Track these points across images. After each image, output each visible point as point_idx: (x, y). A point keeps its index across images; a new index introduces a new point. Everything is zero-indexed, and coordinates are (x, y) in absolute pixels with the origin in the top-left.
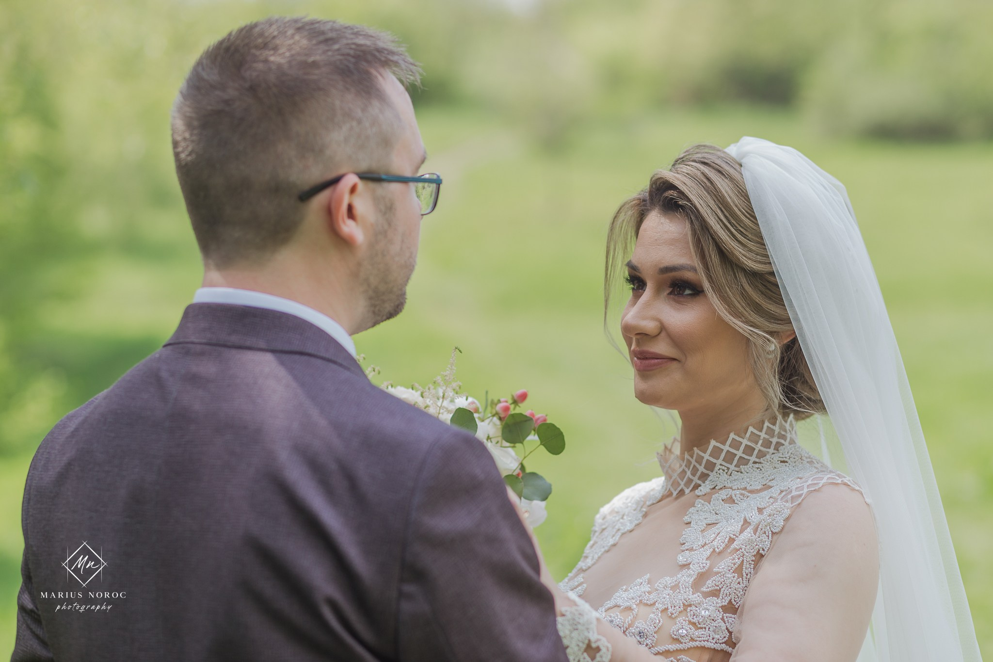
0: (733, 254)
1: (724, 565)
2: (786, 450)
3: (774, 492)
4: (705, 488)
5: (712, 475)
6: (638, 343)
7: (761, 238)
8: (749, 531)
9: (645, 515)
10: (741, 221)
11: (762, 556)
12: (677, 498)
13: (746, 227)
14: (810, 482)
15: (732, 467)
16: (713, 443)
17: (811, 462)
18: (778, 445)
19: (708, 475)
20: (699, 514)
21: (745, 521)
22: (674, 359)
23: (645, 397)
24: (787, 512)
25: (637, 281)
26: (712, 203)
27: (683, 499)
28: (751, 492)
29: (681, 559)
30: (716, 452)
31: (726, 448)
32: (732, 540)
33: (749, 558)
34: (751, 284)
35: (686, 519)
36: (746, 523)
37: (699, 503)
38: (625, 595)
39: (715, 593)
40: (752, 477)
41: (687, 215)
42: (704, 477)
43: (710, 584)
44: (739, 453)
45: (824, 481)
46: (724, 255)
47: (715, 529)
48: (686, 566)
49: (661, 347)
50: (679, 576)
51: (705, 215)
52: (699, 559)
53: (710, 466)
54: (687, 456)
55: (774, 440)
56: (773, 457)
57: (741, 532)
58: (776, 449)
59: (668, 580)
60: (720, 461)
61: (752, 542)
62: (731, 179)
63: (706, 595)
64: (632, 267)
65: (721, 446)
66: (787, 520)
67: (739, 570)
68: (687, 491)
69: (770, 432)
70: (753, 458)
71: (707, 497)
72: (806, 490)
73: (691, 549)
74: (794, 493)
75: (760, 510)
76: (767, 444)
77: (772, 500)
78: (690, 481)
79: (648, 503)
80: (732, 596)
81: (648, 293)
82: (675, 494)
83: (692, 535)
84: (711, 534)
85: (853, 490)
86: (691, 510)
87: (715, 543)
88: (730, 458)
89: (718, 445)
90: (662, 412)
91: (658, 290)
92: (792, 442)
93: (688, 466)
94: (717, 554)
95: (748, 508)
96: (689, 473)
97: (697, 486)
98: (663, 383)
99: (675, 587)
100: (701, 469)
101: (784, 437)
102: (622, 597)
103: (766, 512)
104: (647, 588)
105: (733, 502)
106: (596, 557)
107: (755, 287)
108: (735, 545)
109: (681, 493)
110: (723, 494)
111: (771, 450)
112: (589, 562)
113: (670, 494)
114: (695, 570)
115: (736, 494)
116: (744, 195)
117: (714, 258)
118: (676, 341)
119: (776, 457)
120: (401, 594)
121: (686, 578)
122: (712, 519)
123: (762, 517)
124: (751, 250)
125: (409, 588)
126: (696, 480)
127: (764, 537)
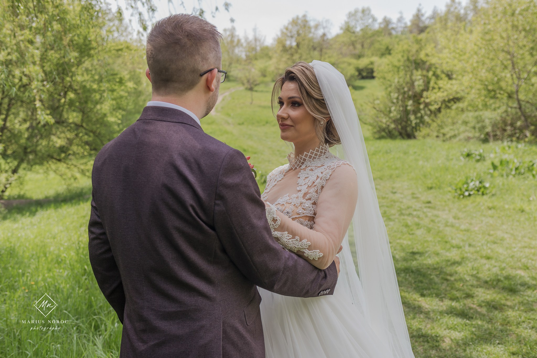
0: (311, 93)
1: (312, 190)
2: (327, 154)
3: (326, 167)
4: (303, 167)
5: (305, 163)
6: (282, 121)
7: (320, 89)
8: (319, 179)
9: (284, 176)
10: (313, 83)
11: (323, 187)
12: (294, 170)
13: (314, 85)
14: (337, 164)
15: (311, 160)
16: (305, 153)
17: (335, 158)
18: (325, 153)
19: (304, 163)
20: (302, 175)
21: (317, 176)
22: (292, 126)
23: (284, 138)
24: (331, 173)
25: (281, 103)
26: (304, 78)
27: (296, 170)
28: (318, 167)
29: (298, 189)
30: (306, 156)
31: (309, 154)
32: (314, 182)
33: (319, 188)
34: (316, 103)
35: (298, 176)
36: (318, 177)
37: (302, 171)
38: (281, 200)
39: (310, 199)
40: (318, 163)
41: (297, 81)
42: (303, 163)
43: (308, 196)
44: (313, 156)
45: (341, 163)
46: (308, 94)
47: (308, 179)
48: (300, 191)
49: (288, 122)
50: (298, 194)
51: (302, 81)
52: (304, 189)
53: (305, 160)
54: (297, 157)
55: (323, 151)
56: (323, 157)
57: (316, 180)
58: (324, 154)
59: (295, 195)
60: (307, 158)
61: (320, 183)
62: (310, 71)
63: (307, 200)
64: (280, 98)
65: (308, 154)
66: (330, 175)
67: (317, 192)
68: (298, 168)
69: (322, 149)
70: (317, 157)
71: (304, 169)
72: (336, 166)
73: (301, 186)
74: (332, 167)
75: (322, 173)
76: (321, 152)
77: (325, 170)
78: (298, 165)
79: (285, 172)
80: (315, 200)
81: (284, 106)
82: (294, 169)
83: (301, 181)
84: (307, 180)
85: (350, 166)
86: (300, 173)
87: (309, 183)
88: (310, 157)
89: (307, 153)
90: (288, 143)
91: (288, 105)
92: (328, 152)
93: (298, 160)
94: (309, 187)
95: (318, 172)
96: (298, 162)
97: (301, 166)
98: (289, 133)
99: (297, 198)
100: (302, 161)
101: (326, 150)
102: (280, 201)
103: (324, 173)
104: (288, 198)
105: (313, 170)
106: (270, 188)
107: (317, 104)
108: (315, 184)
109: (296, 168)
110: (309, 168)
111: (323, 154)
112: (268, 190)
113: (292, 169)
114: (303, 192)
115: (313, 168)
116: (314, 76)
117: (305, 94)
118: (293, 120)
119: (325, 156)
120: (215, 204)
121: (301, 194)
122: (307, 176)
123: (323, 175)
124: (316, 92)
125: (217, 202)
126: (300, 164)
127: (324, 181)
